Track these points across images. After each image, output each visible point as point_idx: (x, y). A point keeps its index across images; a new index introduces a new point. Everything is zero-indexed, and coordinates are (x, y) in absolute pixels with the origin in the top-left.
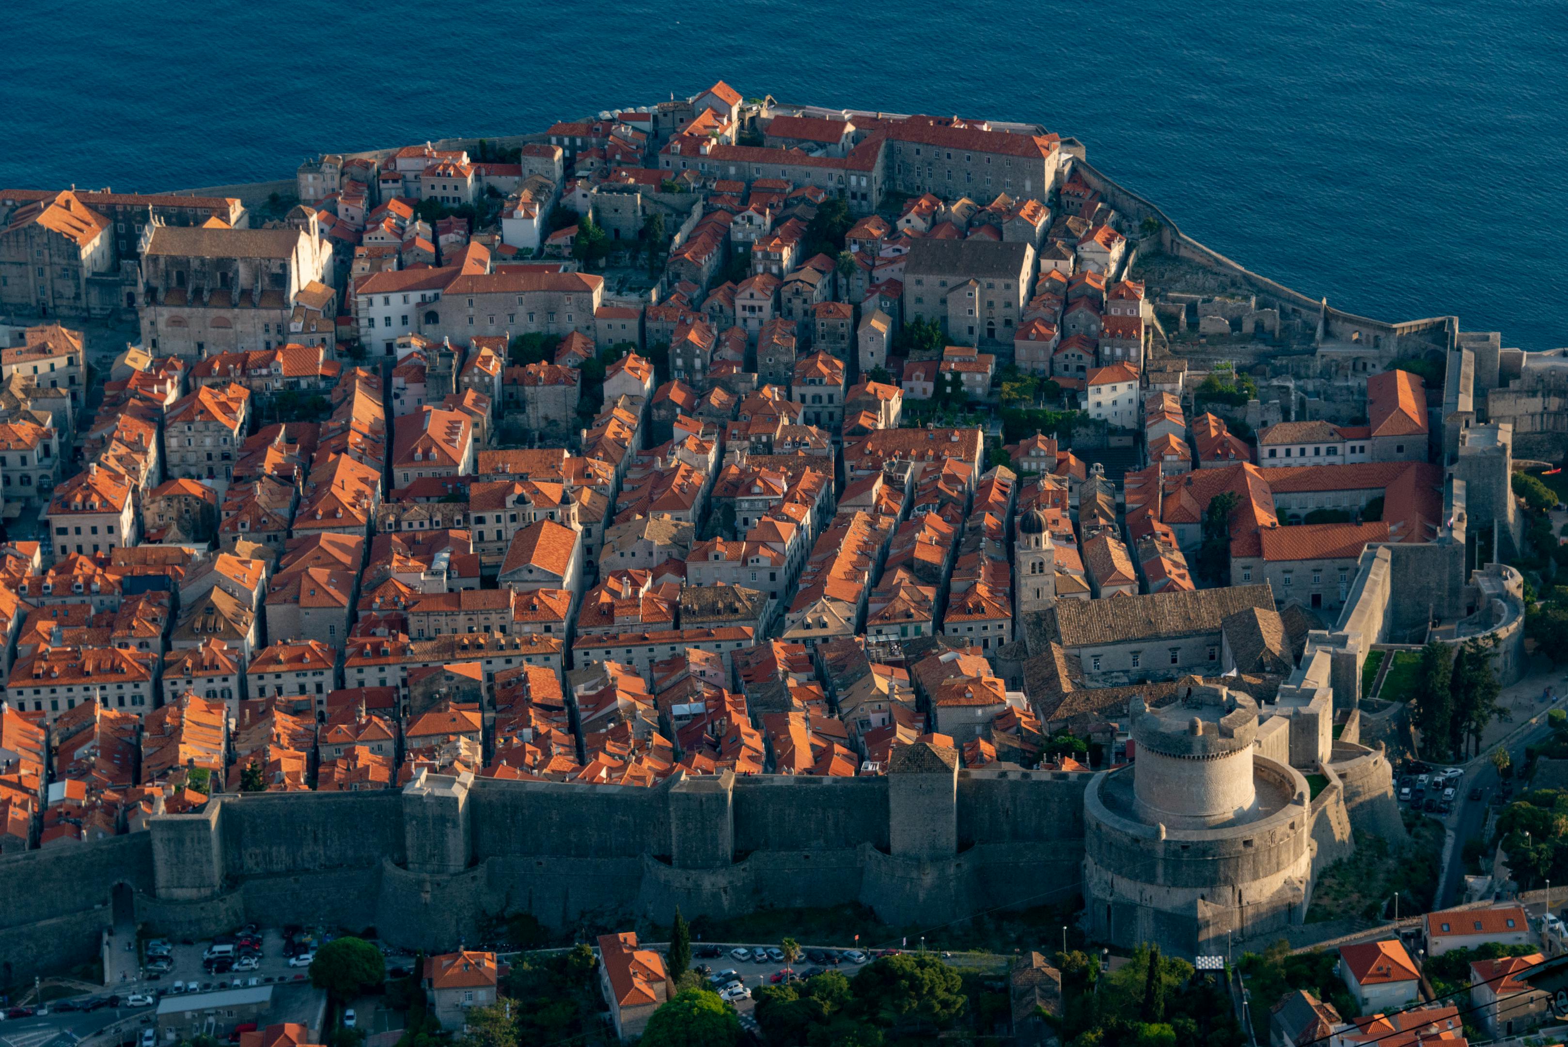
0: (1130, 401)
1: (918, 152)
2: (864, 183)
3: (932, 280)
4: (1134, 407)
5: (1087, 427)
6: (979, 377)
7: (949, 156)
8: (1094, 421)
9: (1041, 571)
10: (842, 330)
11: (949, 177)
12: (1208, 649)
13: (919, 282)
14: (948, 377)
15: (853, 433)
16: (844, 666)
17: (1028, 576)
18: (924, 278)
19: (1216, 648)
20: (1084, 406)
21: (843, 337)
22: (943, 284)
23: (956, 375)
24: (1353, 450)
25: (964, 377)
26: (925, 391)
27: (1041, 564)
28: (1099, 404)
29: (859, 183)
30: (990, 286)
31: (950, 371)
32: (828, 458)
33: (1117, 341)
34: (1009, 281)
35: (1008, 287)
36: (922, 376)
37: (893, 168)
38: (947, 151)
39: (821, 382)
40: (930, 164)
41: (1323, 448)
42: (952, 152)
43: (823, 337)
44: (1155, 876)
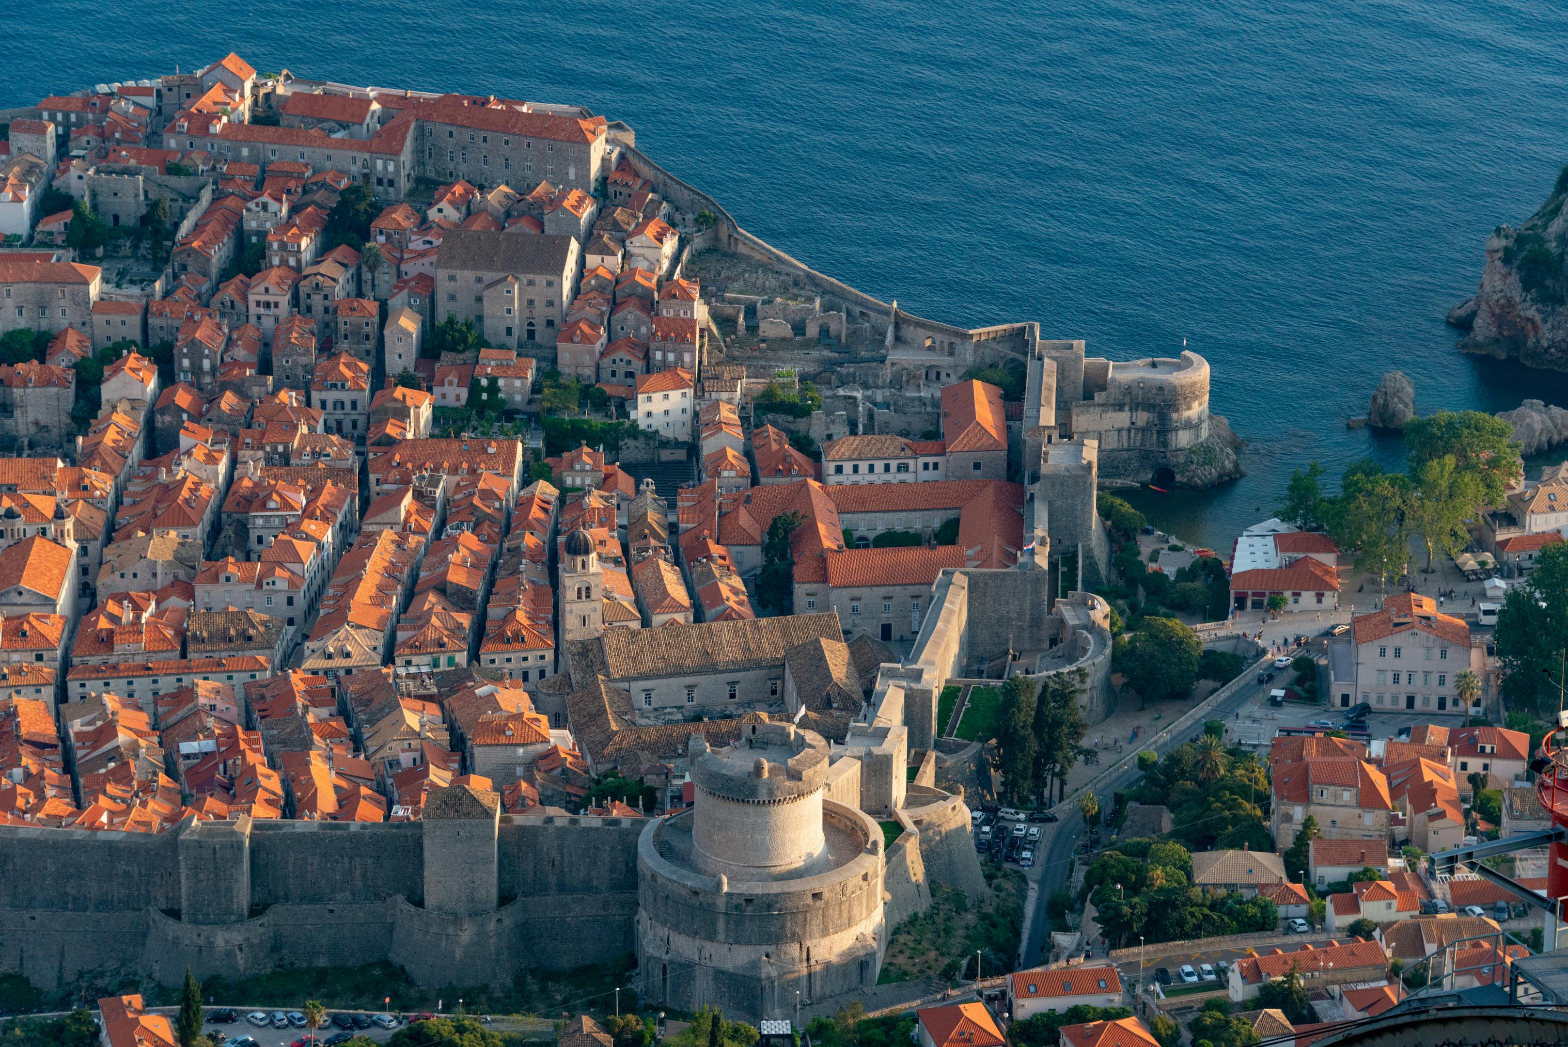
0: (684, 411)
1: (451, 134)
2: (391, 167)
3: (466, 276)
4: (688, 417)
5: (636, 438)
6: (518, 383)
7: (485, 140)
8: (644, 433)
9: (588, 597)
10: (367, 330)
11: (486, 163)
12: (769, 683)
13: (452, 278)
14: (484, 382)
15: (378, 444)
16: (371, 701)
17: (573, 602)
18: (458, 273)
19: (779, 682)
20: (633, 415)
21: (367, 337)
22: (479, 280)
23: (493, 381)
24: (926, 466)
25: (501, 383)
26: (458, 398)
27: (588, 589)
28: (649, 414)
29: (385, 167)
30: (531, 283)
31: (487, 376)
32: (351, 471)
33: (669, 345)
34: (552, 278)
35: (550, 284)
36: (456, 381)
37: (423, 152)
38: (483, 134)
39: (343, 386)
40: (464, 148)
41: (894, 464)
42: (488, 135)
43: (346, 337)
44: (715, 933)
